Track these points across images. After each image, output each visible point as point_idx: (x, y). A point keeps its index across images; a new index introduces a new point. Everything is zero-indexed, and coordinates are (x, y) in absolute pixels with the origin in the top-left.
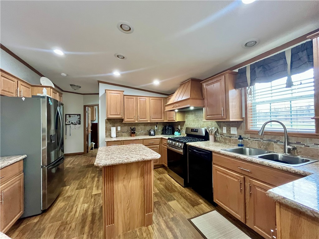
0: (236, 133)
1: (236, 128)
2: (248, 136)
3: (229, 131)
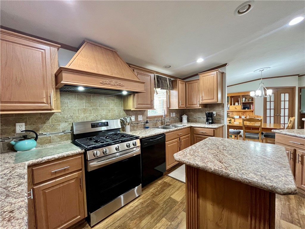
0: (142, 119)
1: (142, 115)
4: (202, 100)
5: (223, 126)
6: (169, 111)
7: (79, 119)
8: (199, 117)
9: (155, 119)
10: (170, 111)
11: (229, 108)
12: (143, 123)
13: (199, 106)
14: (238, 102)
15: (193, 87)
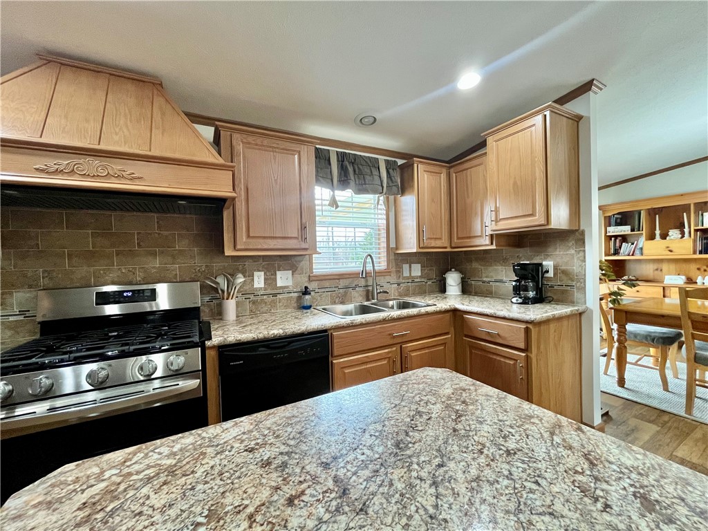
0: (289, 283)
1: (291, 271)
2: (314, 285)
4: (497, 221)
5: (580, 314)
6: (396, 260)
7: (72, 279)
8: (499, 278)
9: (342, 283)
10: (399, 259)
11: (641, 249)
12: (296, 295)
13: (488, 242)
14: (681, 227)
15: (469, 181)
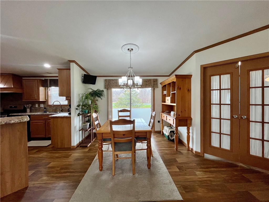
0: (43, 106)
1: (43, 104)
2: (48, 107)
3: (39, 106)
9: (55, 107)
